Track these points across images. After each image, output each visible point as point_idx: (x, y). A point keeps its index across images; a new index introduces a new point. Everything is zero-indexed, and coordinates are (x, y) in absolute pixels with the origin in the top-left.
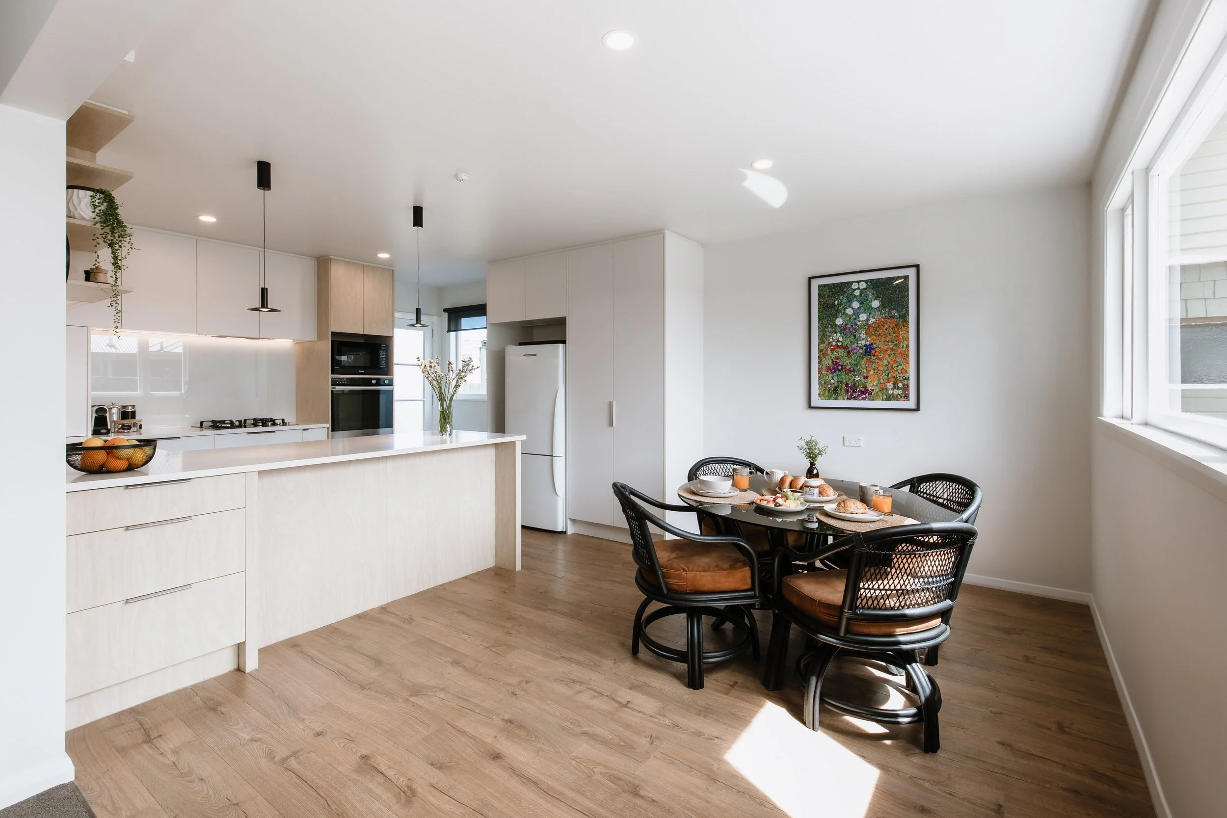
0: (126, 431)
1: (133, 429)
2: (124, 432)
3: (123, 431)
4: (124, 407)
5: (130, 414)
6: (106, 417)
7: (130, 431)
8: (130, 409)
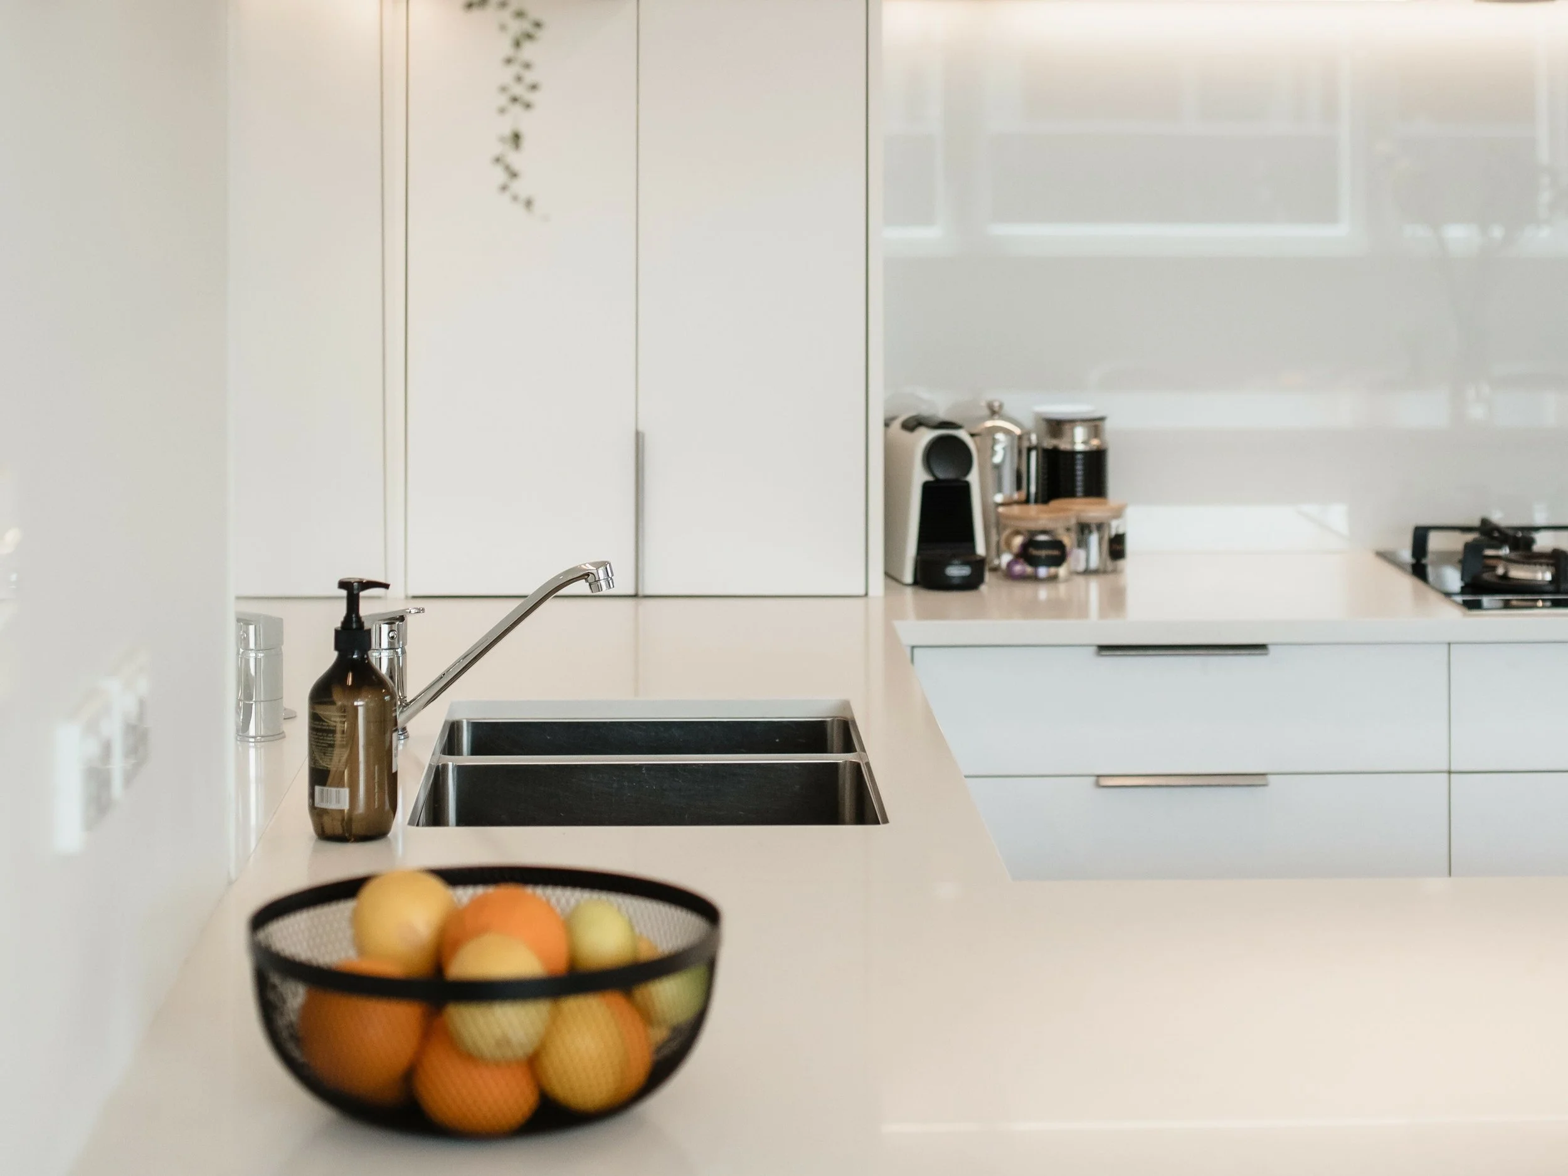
0: (1043, 572)
1: (1077, 558)
2: (1035, 578)
3: (1029, 570)
4: (1056, 426)
5: (1079, 469)
6: (966, 488)
7: (1062, 571)
8: (1079, 440)
